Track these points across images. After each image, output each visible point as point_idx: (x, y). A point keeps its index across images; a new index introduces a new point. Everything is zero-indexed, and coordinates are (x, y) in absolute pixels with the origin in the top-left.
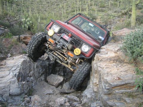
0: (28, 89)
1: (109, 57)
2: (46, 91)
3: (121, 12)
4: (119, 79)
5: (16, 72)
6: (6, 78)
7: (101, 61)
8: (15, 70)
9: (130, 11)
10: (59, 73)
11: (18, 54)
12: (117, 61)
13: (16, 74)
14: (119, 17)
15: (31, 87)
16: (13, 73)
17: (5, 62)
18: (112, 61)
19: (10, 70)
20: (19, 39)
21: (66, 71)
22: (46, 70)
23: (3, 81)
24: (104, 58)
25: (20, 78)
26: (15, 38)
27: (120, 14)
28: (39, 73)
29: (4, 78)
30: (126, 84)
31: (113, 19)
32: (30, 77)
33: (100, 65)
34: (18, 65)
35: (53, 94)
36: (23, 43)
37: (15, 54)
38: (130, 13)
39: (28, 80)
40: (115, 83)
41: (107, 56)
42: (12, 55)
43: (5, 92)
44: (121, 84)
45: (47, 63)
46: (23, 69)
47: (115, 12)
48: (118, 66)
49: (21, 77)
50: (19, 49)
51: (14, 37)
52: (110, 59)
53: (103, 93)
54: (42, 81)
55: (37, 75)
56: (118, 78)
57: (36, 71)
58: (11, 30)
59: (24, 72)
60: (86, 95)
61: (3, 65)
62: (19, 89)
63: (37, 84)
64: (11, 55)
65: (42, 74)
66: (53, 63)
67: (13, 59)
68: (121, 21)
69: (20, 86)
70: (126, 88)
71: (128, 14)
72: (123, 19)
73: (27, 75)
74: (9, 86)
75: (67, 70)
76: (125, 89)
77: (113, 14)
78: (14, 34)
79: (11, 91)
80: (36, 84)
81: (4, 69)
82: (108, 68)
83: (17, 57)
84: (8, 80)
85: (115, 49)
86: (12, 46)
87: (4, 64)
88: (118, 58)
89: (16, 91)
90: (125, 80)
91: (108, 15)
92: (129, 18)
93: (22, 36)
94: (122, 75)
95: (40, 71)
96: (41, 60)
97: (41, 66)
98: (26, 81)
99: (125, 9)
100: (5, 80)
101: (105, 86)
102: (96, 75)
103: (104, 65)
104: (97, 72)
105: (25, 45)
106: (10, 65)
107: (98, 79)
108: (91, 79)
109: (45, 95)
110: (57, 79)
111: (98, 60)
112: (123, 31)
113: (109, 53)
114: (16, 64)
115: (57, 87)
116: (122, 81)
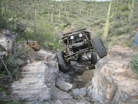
1: (120, 72)
2: (62, 96)
3: (94, 22)
4: (134, 91)
5: (43, 79)
6: (37, 85)
8: (41, 77)
9: (101, 22)
11: (35, 60)
12: (126, 76)
13: (43, 81)
16: (41, 80)
18: (123, 76)
19: (37, 76)
24: (116, 73)
28: (53, 79)
29: (35, 85)
31: (86, 27)
32: (49, 83)
35: (68, 99)
37: (32, 61)
41: (118, 71)
43: (40, 97)
47: (88, 21)
48: (128, 80)
55: (52, 81)
56: (133, 90)
59: (46, 79)
60: (98, 101)
62: (49, 95)
71: (100, 25)
74: (42, 92)
82: (122, 81)
85: (120, 65)
87: (28, 71)
91: (82, 23)
93: (30, 42)
95: (54, 77)
97: (54, 73)
99: (96, 19)
101: (124, 96)
102: (108, 86)
103: (118, 78)
104: (111, 83)
105: (34, 50)
106: (33, 72)
107: (112, 89)
108: (101, 88)
109: (63, 100)
110: (67, 86)
111: (111, 73)
112: (117, 47)
113: (118, 68)
114: (40, 71)
115: (68, 93)
116: (137, 93)
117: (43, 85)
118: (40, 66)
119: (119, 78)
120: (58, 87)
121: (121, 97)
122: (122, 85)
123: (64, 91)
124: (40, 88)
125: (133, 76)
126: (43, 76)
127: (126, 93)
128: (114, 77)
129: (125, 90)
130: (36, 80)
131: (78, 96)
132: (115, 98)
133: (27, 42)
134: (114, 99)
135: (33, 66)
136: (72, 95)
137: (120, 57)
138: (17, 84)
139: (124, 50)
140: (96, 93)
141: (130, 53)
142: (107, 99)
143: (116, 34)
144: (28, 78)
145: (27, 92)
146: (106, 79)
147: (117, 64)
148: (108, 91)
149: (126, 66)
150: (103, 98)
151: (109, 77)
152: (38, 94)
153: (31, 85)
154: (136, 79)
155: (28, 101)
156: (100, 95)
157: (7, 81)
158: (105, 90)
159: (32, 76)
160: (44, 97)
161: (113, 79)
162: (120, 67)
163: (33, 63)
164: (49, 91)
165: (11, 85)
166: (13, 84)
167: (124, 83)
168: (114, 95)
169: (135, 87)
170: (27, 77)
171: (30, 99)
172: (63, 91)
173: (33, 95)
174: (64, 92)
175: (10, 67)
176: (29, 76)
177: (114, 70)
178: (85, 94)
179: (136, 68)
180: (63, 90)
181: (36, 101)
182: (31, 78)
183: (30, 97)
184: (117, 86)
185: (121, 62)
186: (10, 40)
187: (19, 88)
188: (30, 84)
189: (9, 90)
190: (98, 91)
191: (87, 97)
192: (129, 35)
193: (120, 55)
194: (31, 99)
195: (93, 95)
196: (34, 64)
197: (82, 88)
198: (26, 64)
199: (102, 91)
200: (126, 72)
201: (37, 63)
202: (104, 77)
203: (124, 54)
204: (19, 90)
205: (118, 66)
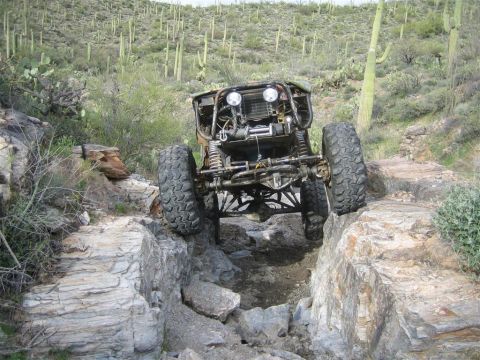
1: (401, 249)
2: (203, 334)
3: (322, 76)
4: (448, 312)
5: (133, 277)
7: (380, 257)
8: (129, 268)
9: (349, 78)
11: (108, 214)
12: (422, 261)
13: (135, 284)
14: (315, 91)
16: (126, 279)
18: (411, 262)
19: (112, 268)
23: (108, 306)
24: (388, 251)
27: (320, 82)
28: (172, 278)
30: (469, 328)
32: (157, 289)
33: (384, 269)
34: (130, 255)
35: (225, 346)
37: (99, 215)
38: (349, 83)
39: (153, 301)
42: (94, 219)
43: (123, 340)
44: (458, 327)
48: (431, 276)
52: (402, 255)
53: (405, 347)
55: (168, 283)
56: (445, 309)
57: (166, 271)
59: (147, 277)
60: (327, 349)
61: (78, 250)
64: (90, 218)
70: (469, 338)
71: (344, 86)
72: (326, 99)
73: (151, 286)
74: (130, 323)
76: (468, 341)
82: (408, 280)
83: (111, 225)
84: (123, 304)
85: (404, 224)
88: (423, 252)
90: (466, 317)
93: (94, 149)
94: (452, 302)
95: (175, 271)
99: (332, 68)
100: (110, 302)
101: (414, 331)
102: (363, 296)
103: (394, 270)
104: (370, 288)
105: (106, 179)
106: (101, 254)
107: (374, 308)
108: (338, 306)
109: (206, 348)
110: (221, 299)
111: (369, 253)
112: (395, 164)
113: (397, 236)
114: (125, 250)
115: (224, 323)
116: (457, 319)
117: (134, 298)
118: (124, 234)
119: (397, 269)
120: (189, 304)
121: (403, 334)
122: (408, 294)
123: (212, 317)
124: (124, 307)
125: (448, 262)
126: (135, 266)
127: (420, 321)
128: (379, 266)
129: (420, 309)
130: (110, 279)
131: (261, 332)
132: (383, 337)
133: (84, 150)
134: (380, 344)
135: (102, 231)
136: (238, 331)
137: (406, 198)
138: (43, 295)
139: (421, 171)
140: (323, 321)
141: (440, 181)
142: (357, 341)
143: (400, 116)
144: (81, 275)
145: (78, 321)
146: (355, 275)
147: (395, 221)
148: (360, 315)
149: (423, 226)
150: (346, 340)
151: (365, 267)
152: (114, 328)
153: (93, 300)
154: (457, 270)
155: (79, 354)
156: (336, 328)
157: (9, 285)
158: (351, 311)
159: (95, 267)
160: (137, 339)
161: (377, 274)
162: (402, 232)
163: (100, 224)
164: (157, 316)
165: (22, 299)
166: (29, 295)
167: (414, 285)
168: (381, 328)
169: (451, 298)
170: (78, 272)
171: (87, 348)
172: (207, 316)
173: (99, 332)
174: (212, 321)
175: (18, 239)
176: (85, 267)
177: (380, 242)
178: (284, 325)
179: (457, 234)
180: (208, 312)
181: (110, 353)
182: (93, 275)
183: (88, 340)
184: (389, 298)
185: (410, 214)
186: (19, 144)
187: (51, 308)
188: (89, 294)
189: (16, 317)
190: (329, 315)
191: (292, 335)
192: (443, 121)
193: (407, 190)
194: (92, 346)
195: (311, 329)
196: (104, 226)
197: (274, 307)
198: (75, 226)
199: (343, 316)
200: (423, 247)
201: (116, 223)
202: (349, 267)
203: (419, 186)
204: (50, 315)
205: (397, 228)
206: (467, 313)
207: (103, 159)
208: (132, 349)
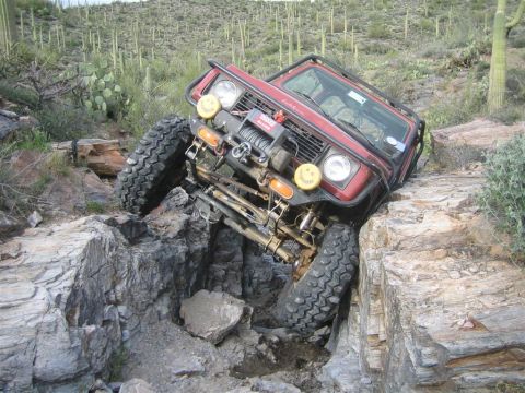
0: (108, 354)
1: (428, 234)
2: (178, 360)
3: (449, 56)
4: (476, 325)
5: (62, 286)
6: (20, 311)
7: (396, 248)
8: (57, 278)
9: (482, 53)
10: (226, 285)
11: (70, 213)
12: (459, 251)
13: (60, 295)
14: (441, 73)
15: (119, 344)
16: (48, 290)
17: (20, 244)
18: (441, 252)
19: (38, 277)
20: (75, 156)
21: (251, 278)
22: (177, 275)
23: (12, 323)
24: (408, 238)
25: (78, 309)
26: (59, 149)
27: (447, 62)
28: (150, 289)
29: (11, 312)
30: (506, 348)
31: (420, 80)
32: (117, 303)
33: (394, 264)
34: (67, 260)
35: (204, 374)
36: (88, 172)
37: (57, 215)
38: (481, 59)
39: (106, 318)
40: (462, 345)
41: (419, 229)
42: (47, 218)
43: (16, 367)
44: (486, 348)
45: (182, 249)
46: (89, 274)
47: (428, 55)
48: (466, 272)
49: (80, 306)
50: (74, 192)
51: (55, 145)
52: (434, 244)
53: (411, 379)
54: (160, 319)
55: (141, 296)
56: (472, 321)
57: (138, 280)
58: (42, 120)
59: (92, 288)
60: (334, 379)
61: (9, 257)
62: (73, 357)
63: (139, 331)
64: (40, 219)
65: (161, 294)
66: (204, 249)
67: (50, 234)
68: (451, 88)
69: (77, 342)
70: (506, 366)
72: (455, 81)
73: (104, 298)
74: (32, 345)
75: (256, 275)
76: (503, 370)
77: (421, 63)
78: (56, 134)
79: (40, 365)
80: (137, 331)
81: (15, 272)
82: (427, 278)
83: (66, 225)
84: (29, 321)
85: (450, 200)
86: (48, 181)
87: (14, 255)
88: (464, 237)
89: (61, 366)
90: (503, 332)
91: (402, 66)
92: (480, 78)
93: (86, 143)
94: (487, 308)
95: (156, 281)
96: (158, 238)
97: (157, 260)
98: (99, 320)
99: (463, 45)
100: (15, 319)
101: (419, 355)
102: (375, 305)
106: (34, 260)
109: (174, 378)
111: (386, 243)
112: (473, 128)
114: (63, 253)
115: (217, 346)
116: (488, 334)
117: (47, 312)
118: (72, 235)
119: (416, 262)
126: (72, 272)
127: (426, 339)
129: (433, 323)
130: (26, 288)
132: (392, 364)
133: (75, 146)
140: (344, 341)
142: (367, 369)
146: (367, 275)
148: (371, 331)
150: (360, 367)
151: (375, 262)
152: (5, 351)
156: (353, 350)
159: (18, 276)
161: (385, 272)
167: (433, 285)
169: (489, 302)
177: (399, 227)
184: (396, 306)
193: (482, 161)
196: (56, 228)
199: (360, 334)
205: (435, 206)
206: (507, 325)
207: (92, 153)
208: (29, 379)
